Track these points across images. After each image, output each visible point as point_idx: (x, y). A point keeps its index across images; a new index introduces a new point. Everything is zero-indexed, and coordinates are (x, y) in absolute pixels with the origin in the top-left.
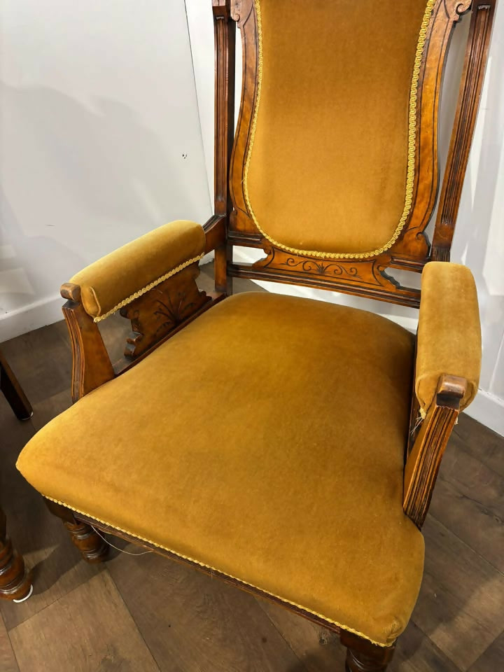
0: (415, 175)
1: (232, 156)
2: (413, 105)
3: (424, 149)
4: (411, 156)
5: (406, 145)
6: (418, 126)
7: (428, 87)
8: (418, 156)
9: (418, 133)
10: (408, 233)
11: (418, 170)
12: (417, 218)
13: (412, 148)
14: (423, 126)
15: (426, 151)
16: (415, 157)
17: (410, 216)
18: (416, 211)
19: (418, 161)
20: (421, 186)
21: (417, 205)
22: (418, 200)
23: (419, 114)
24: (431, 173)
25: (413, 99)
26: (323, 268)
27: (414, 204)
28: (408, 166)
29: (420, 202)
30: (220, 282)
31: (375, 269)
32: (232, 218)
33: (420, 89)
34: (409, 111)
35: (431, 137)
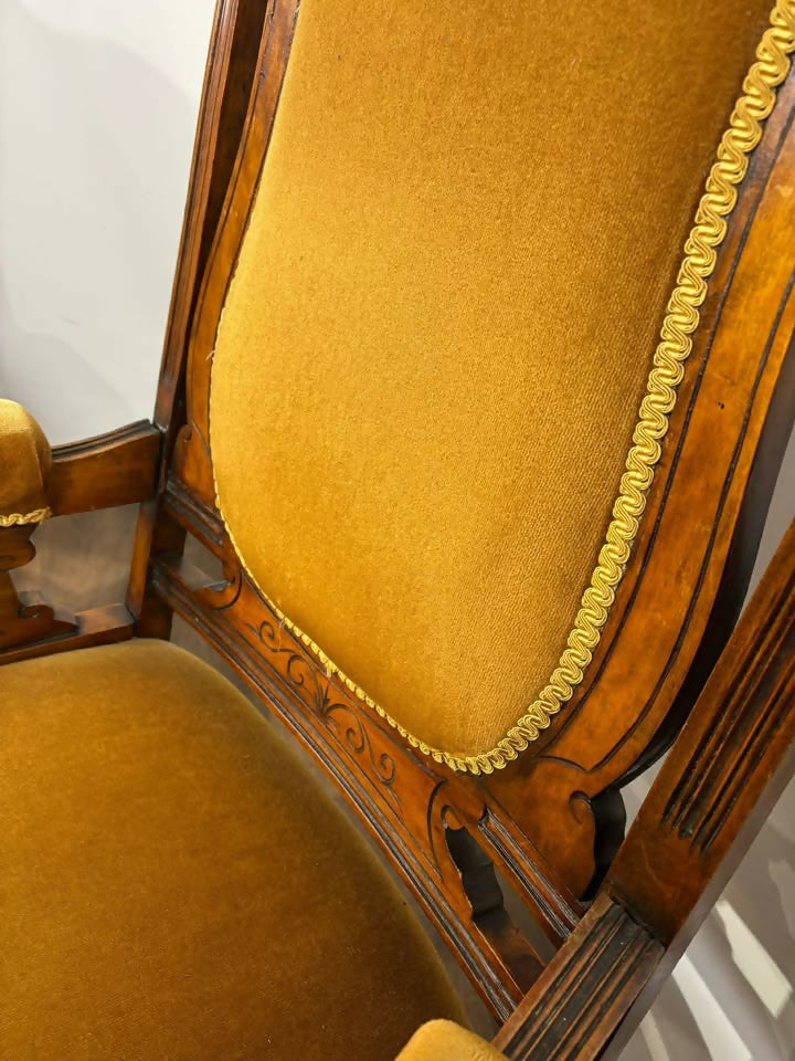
0: (630, 563)
2: (699, 261)
3: (689, 474)
4: (637, 478)
5: (624, 427)
6: (696, 365)
7: (786, 191)
8: (659, 494)
9: (688, 393)
10: (550, 766)
11: (644, 549)
12: (591, 734)
13: (645, 452)
14: (713, 372)
15: (696, 488)
16: (650, 493)
17: (571, 711)
18: (593, 703)
19: (654, 512)
20: (638, 623)
21: (604, 684)
22: (615, 667)
23: (713, 314)
24: (687, 591)
25: (708, 232)
26: (326, 700)
27: (594, 674)
28: (611, 518)
29: (619, 682)
31: (436, 809)
32: (179, 443)
33: (749, 192)
34: (673, 285)
35: (734, 433)
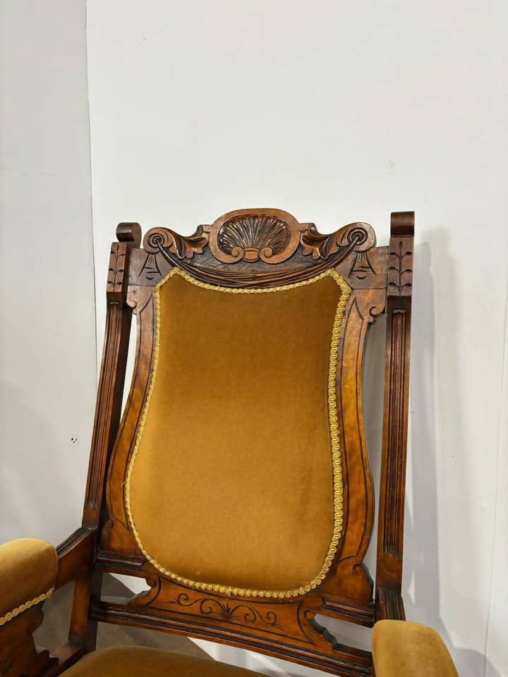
0: (344, 487)
1: (113, 452)
2: (332, 405)
3: (351, 455)
4: (337, 462)
5: (329, 449)
6: (341, 428)
7: (347, 386)
8: (344, 464)
9: (342, 436)
10: (342, 563)
11: (346, 480)
12: (351, 544)
13: (336, 455)
14: (346, 429)
15: (354, 458)
16: (341, 465)
17: (342, 540)
18: (349, 533)
19: (345, 469)
20: (353, 502)
21: (349, 526)
22: (351, 519)
23: (340, 415)
24: (363, 486)
25: (332, 398)
26: (228, 610)
27: (345, 525)
28: (334, 476)
29: (354, 522)
30: (77, 629)
31: (301, 616)
32: (105, 532)
33: (338, 387)
34: (329, 411)
35: (358, 442)
